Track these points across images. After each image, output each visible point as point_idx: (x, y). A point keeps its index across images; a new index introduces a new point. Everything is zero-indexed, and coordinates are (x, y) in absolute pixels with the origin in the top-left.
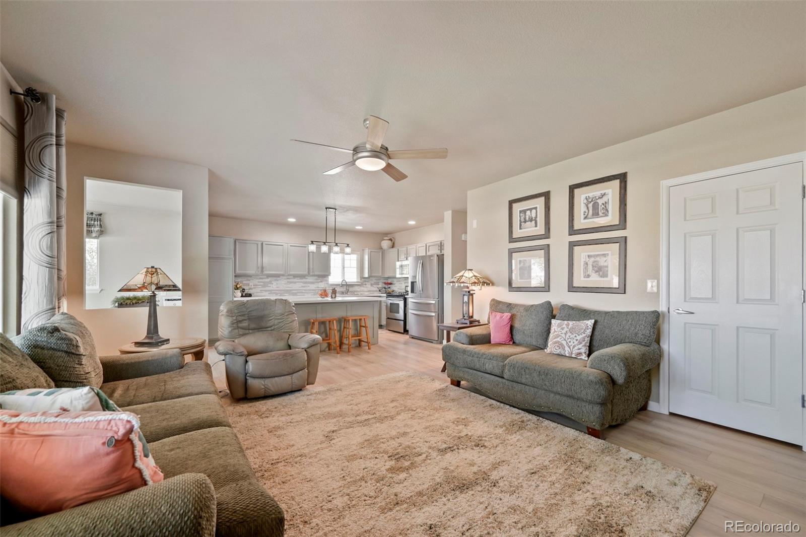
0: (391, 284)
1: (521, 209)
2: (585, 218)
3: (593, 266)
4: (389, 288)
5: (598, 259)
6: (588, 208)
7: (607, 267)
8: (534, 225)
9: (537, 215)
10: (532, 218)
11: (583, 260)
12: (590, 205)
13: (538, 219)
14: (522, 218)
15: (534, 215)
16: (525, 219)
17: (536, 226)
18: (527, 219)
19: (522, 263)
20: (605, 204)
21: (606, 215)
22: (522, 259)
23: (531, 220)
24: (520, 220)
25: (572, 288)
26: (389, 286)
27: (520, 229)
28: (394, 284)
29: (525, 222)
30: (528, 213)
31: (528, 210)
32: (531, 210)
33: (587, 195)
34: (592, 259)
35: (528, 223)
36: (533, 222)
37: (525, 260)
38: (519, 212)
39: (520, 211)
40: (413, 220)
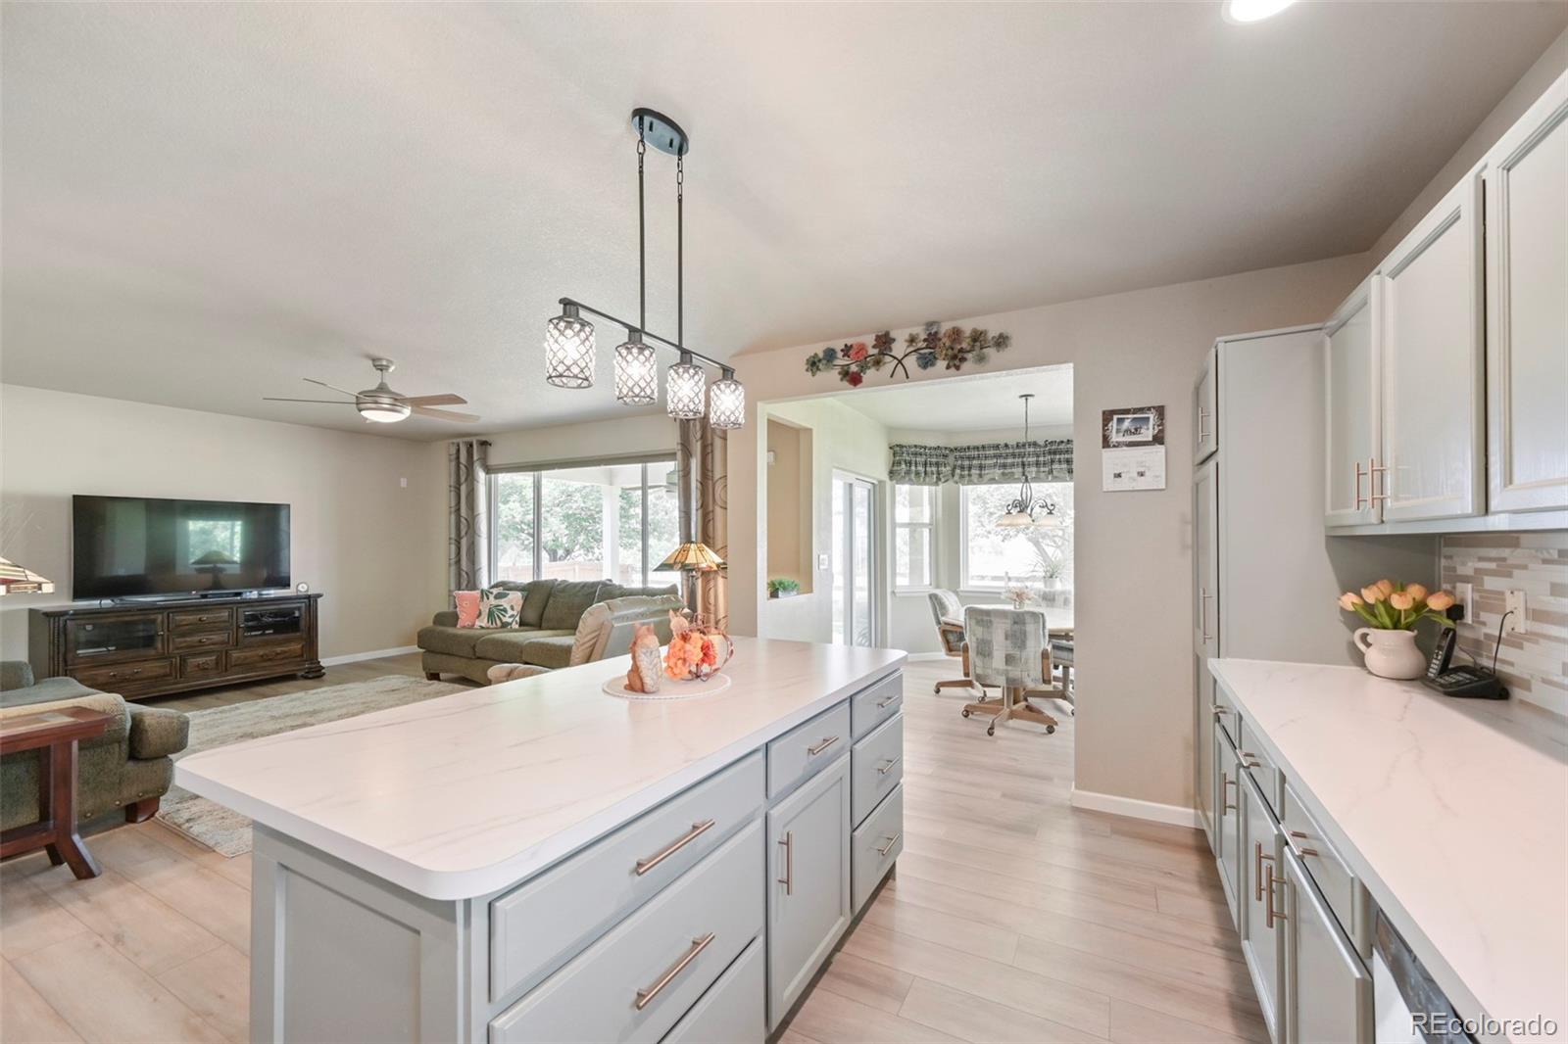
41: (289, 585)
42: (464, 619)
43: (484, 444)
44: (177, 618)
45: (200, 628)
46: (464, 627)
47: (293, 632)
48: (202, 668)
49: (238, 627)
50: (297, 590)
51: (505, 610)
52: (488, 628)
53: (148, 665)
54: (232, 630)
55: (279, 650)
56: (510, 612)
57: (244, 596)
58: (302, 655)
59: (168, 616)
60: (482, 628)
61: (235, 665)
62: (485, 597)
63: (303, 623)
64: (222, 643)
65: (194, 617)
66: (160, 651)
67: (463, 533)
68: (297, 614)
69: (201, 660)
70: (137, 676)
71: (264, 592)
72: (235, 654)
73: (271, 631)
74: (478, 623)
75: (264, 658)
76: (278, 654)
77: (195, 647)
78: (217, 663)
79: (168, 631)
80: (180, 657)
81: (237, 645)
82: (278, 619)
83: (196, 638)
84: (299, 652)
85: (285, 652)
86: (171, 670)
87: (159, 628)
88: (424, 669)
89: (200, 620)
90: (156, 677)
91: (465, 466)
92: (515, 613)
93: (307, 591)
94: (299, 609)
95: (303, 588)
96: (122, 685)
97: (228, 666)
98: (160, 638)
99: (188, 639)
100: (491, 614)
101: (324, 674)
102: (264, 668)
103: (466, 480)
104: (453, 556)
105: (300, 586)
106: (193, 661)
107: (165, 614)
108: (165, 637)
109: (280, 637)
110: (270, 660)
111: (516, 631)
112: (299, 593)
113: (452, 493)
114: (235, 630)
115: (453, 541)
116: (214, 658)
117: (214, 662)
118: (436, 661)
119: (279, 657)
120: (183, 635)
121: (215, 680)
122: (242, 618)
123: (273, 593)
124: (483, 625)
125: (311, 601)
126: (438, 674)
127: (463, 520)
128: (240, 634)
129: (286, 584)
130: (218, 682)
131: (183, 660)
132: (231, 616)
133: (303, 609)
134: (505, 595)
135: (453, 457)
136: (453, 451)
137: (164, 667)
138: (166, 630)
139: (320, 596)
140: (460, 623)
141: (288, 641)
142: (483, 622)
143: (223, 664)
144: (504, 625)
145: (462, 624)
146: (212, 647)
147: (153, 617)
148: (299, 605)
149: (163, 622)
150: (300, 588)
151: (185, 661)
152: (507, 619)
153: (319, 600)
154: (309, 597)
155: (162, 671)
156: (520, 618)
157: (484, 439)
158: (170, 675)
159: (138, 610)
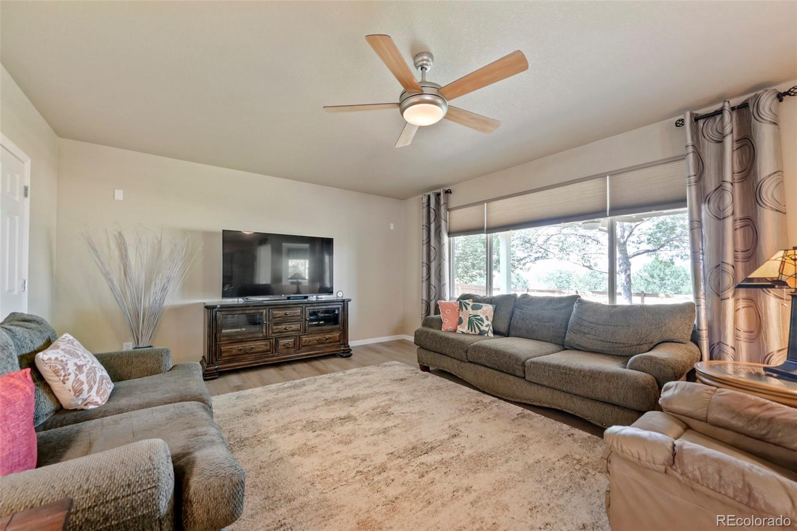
41: (332, 292)
42: (447, 325)
43: (448, 192)
44: (274, 312)
45: (284, 320)
46: (447, 331)
47: (334, 324)
48: (287, 347)
49: (306, 320)
50: (337, 296)
51: (482, 320)
52: (467, 334)
53: (258, 343)
54: (302, 322)
55: (328, 336)
56: (486, 322)
57: (309, 299)
58: (339, 341)
59: (269, 310)
60: (463, 333)
61: (304, 346)
62: (464, 308)
63: (340, 319)
64: (299, 330)
65: (283, 312)
66: (265, 335)
67: (432, 258)
68: (337, 312)
69: (286, 341)
70: (253, 351)
71: (319, 297)
72: (304, 338)
73: (323, 322)
74: (460, 329)
75: (320, 342)
76: (327, 339)
77: (283, 332)
78: (294, 344)
79: (269, 321)
80: (275, 338)
81: (305, 332)
82: (327, 315)
83: (284, 327)
84: (338, 339)
85: (331, 338)
86: (270, 347)
87: (264, 319)
88: (419, 361)
89: (285, 314)
90: (263, 352)
91: (434, 210)
92: (490, 323)
93: (342, 297)
94: (338, 309)
95: (340, 295)
96: (244, 356)
97: (300, 346)
98: (265, 325)
99: (279, 327)
100: (470, 323)
101: (352, 354)
102: (319, 349)
103: (435, 220)
104: (425, 275)
105: (338, 294)
106: (282, 342)
107: (268, 309)
108: (267, 324)
109: (328, 327)
110: (322, 343)
111: (491, 338)
112: (339, 298)
113: (424, 230)
114: (304, 321)
115: (425, 265)
116: (293, 340)
117: (293, 343)
118: (429, 358)
119: (328, 341)
120: (277, 324)
121: (293, 355)
122: (307, 314)
123: (324, 297)
124: (464, 331)
125: (345, 303)
126: (429, 368)
127: (432, 248)
128: (307, 325)
129: (330, 291)
130: (295, 357)
131: (277, 342)
132: (302, 312)
133: (341, 309)
134: (480, 308)
135: (425, 205)
136: (425, 200)
137: (266, 345)
138: (268, 321)
139: (350, 300)
140: (444, 328)
141: (331, 331)
142: (464, 328)
143: (298, 346)
144: (482, 333)
145: (446, 328)
146: (292, 333)
147: (261, 311)
148: (338, 306)
149: (266, 314)
150: (339, 295)
151: (277, 341)
152: (484, 328)
153: (349, 303)
154: (343, 301)
155: (265, 348)
156: (493, 328)
157: (447, 189)
158: (270, 351)
159: (254, 306)
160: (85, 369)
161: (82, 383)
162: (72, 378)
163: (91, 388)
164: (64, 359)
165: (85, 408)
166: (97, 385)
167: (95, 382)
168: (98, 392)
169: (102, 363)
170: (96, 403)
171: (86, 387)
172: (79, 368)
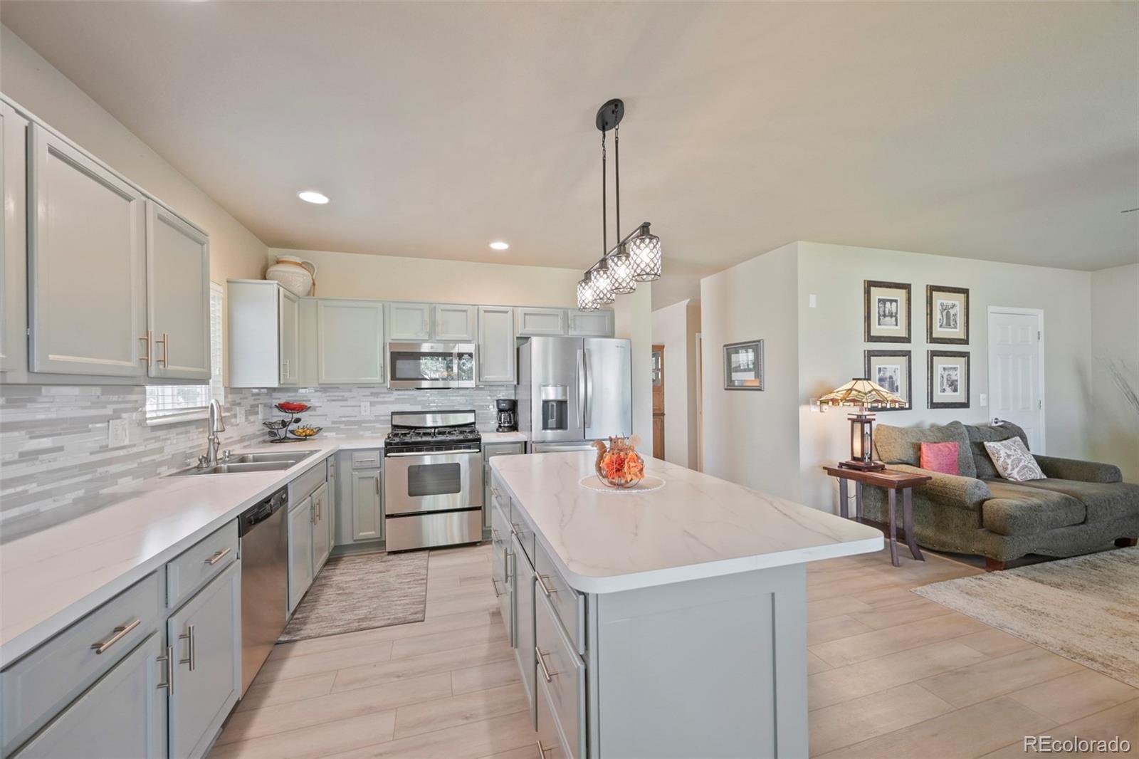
0: (302, 408)
1: (881, 297)
2: (941, 326)
3: (948, 380)
4: (298, 421)
5: (951, 372)
6: (942, 316)
7: (957, 381)
8: (894, 323)
9: (897, 310)
10: (892, 313)
11: (939, 372)
12: (944, 313)
13: (898, 316)
14: (881, 310)
15: (894, 310)
16: (884, 311)
17: (897, 325)
18: (887, 312)
19: (882, 372)
20: (955, 315)
21: (956, 328)
22: (882, 366)
23: (891, 316)
24: (879, 313)
25: (934, 405)
26: (296, 416)
27: (879, 324)
28: (314, 409)
29: (885, 316)
30: (888, 304)
31: (888, 300)
32: (891, 301)
33: (943, 301)
34: (947, 373)
35: (888, 319)
36: (894, 319)
37: (885, 368)
38: (877, 301)
39: (879, 299)
40: (504, 239)
160: (1012, 458)
161: (1008, 464)
162: (1002, 459)
163: (1013, 469)
164: (999, 448)
165: (1008, 478)
166: (1018, 468)
167: (1017, 466)
168: (1018, 473)
169: (1039, 465)
170: (1016, 479)
171: (1010, 467)
172: (1009, 456)
